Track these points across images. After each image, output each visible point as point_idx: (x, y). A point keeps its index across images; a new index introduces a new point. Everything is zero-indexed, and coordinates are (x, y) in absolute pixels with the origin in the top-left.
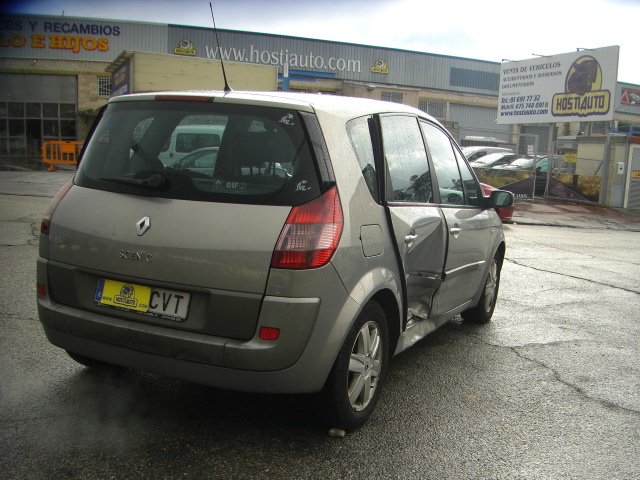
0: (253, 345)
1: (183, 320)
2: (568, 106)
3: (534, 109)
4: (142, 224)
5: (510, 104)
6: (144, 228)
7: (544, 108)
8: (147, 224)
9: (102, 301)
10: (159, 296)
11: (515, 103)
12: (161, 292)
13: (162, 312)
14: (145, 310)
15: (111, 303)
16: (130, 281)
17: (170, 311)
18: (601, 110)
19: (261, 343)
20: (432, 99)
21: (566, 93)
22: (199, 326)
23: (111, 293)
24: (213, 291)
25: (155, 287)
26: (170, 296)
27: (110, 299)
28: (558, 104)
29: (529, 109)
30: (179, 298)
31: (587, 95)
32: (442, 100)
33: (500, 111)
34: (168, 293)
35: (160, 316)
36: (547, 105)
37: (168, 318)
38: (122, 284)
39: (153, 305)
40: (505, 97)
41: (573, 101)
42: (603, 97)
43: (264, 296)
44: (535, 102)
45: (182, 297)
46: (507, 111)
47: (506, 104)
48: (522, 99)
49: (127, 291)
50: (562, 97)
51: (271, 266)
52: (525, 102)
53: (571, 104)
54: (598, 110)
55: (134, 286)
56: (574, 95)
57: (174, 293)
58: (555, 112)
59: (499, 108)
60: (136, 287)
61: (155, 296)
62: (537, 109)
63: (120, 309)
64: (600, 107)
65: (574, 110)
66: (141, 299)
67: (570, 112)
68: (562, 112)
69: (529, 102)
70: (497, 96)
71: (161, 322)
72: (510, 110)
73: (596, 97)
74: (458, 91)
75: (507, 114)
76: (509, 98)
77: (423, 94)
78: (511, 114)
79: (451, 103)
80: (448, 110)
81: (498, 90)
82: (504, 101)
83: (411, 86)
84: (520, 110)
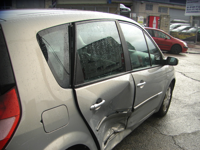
3: (198, 10)
5: (190, 9)
20: (163, 7)
29: (196, 11)
32: (167, 7)
44: (199, 8)
47: (188, 9)
52: (195, 8)
59: (186, 10)
70: (185, 6)
74: (172, 4)
75: (188, 12)
76: (190, 6)
77: (160, 5)
78: (190, 12)
79: (170, 8)
80: (169, 10)
81: (186, 4)
82: (188, 7)
83: (156, 2)
84: (193, 11)
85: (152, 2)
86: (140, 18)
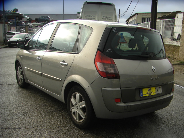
1: (162, 93)
9: (144, 96)
10: (156, 89)
13: (158, 93)
14: (155, 94)
23: (145, 92)
24: (168, 83)
27: (146, 94)
30: (160, 87)
34: (157, 87)
38: (148, 88)
49: (149, 90)
55: (151, 88)
57: (159, 87)
63: (148, 96)
66: (153, 91)
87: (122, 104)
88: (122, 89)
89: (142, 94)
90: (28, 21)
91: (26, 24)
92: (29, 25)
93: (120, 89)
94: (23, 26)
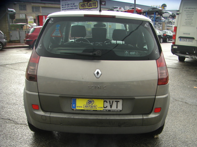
0: (152, 116)
1: (121, 111)
2: (84, 6)
3: (73, 7)
4: (98, 73)
5: (65, 6)
6: (99, 75)
7: (76, 7)
8: (100, 72)
9: (77, 108)
10: (107, 102)
11: (66, 6)
12: (108, 101)
13: (110, 109)
14: (102, 109)
15: (82, 108)
16: (91, 98)
17: (114, 108)
18: (95, 7)
19: (155, 114)
20: (35, 6)
21: (83, 2)
22: (128, 112)
24: (136, 98)
25: (105, 99)
26: (113, 101)
27: (81, 107)
28: (81, 6)
29: (71, 8)
30: (117, 102)
31: (90, 2)
32: (39, 6)
33: (61, 9)
34: (111, 101)
35: (109, 111)
36: (77, 6)
37: (114, 111)
39: (105, 106)
40: (63, 4)
41: (86, 5)
42: (96, 3)
43: (155, 96)
44: (73, 5)
45: (119, 102)
46: (64, 8)
47: (63, 6)
48: (69, 4)
49: (90, 102)
50: (82, 3)
51: (158, 85)
52: (70, 6)
53: (85, 5)
54: (94, 7)
56: (86, 3)
57: (114, 100)
58: (80, 8)
59: (61, 8)
60: (95, 100)
61: (105, 102)
62: (74, 8)
63: (87, 110)
64: (95, 6)
65: (86, 7)
66: (99, 105)
67: (85, 8)
68: (82, 8)
69: (71, 5)
70: (60, 4)
71: (110, 113)
72: (65, 8)
73: (93, 3)
74: (43, 3)
75: (64, 10)
76: (64, 4)
77: (33, 5)
78: (65, 9)
79: (42, 7)
80: (41, 9)
81: (60, 2)
82: (62, 5)
83: (28, 2)
84: (69, 8)
85: (23, 2)
86: (30, 18)
87: (41, 113)
88: (40, 94)
89: (75, 106)
90: (171, 16)
91: (169, 20)
92: (171, 21)
93: (37, 94)
94: (161, 21)
